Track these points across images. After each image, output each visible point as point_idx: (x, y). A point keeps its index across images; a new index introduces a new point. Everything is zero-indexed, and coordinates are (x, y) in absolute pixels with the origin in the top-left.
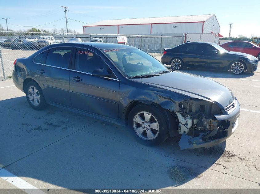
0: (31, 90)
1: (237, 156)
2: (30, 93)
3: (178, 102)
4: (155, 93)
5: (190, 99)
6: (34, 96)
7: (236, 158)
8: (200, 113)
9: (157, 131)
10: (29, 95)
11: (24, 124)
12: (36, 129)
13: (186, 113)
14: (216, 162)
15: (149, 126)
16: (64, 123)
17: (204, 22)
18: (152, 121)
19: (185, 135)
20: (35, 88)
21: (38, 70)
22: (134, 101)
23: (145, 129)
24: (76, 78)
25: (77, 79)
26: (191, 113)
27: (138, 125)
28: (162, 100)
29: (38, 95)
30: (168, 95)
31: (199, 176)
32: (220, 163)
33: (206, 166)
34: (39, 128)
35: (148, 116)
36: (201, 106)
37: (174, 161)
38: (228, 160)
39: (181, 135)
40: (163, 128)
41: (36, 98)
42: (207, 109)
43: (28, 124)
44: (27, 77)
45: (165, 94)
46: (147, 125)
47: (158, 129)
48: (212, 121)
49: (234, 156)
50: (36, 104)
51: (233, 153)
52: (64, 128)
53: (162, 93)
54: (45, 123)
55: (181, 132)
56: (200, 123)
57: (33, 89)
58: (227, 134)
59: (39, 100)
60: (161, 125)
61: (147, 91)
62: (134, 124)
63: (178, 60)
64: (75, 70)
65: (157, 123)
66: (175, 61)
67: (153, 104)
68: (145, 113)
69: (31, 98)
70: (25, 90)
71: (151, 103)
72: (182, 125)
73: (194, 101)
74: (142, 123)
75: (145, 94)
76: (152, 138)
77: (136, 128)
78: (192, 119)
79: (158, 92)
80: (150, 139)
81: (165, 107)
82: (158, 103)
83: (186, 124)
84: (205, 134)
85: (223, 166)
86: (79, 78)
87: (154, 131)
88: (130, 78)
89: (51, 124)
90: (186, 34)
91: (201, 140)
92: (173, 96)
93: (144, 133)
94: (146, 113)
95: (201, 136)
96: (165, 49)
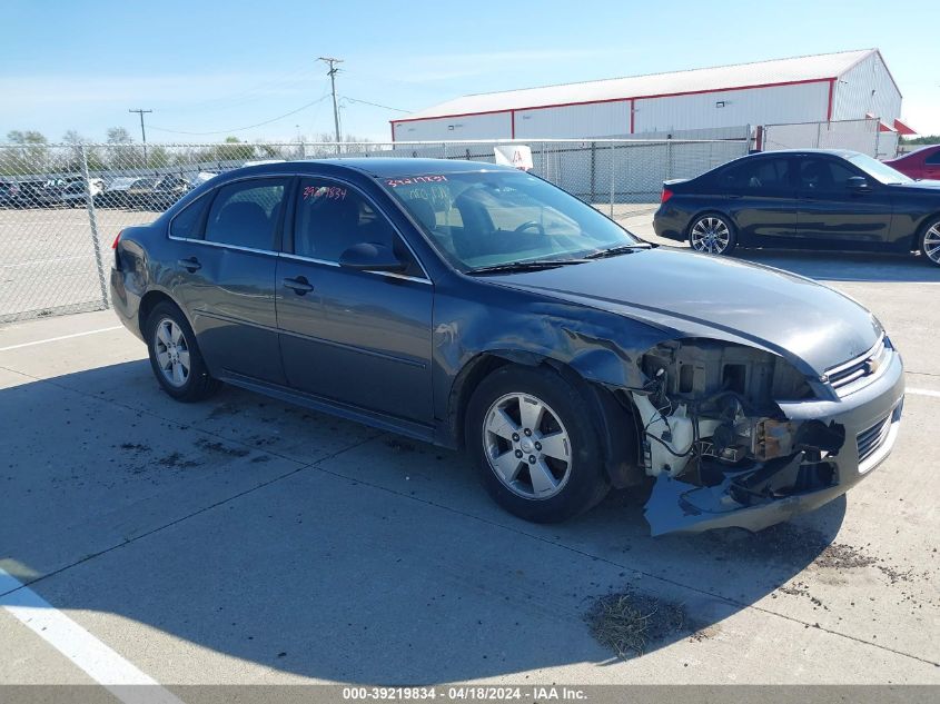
0: (161, 333)
1: (879, 563)
2: (161, 344)
3: (635, 354)
4: (554, 324)
5: (680, 340)
6: (173, 351)
7: (872, 571)
8: (722, 394)
9: (566, 463)
10: (158, 349)
11: (129, 446)
12: (163, 462)
13: (669, 393)
14: (788, 585)
15: (539, 446)
16: (260, 443)
17: (836, 79)
18: (546, 426)
19: (669, 479)
20: (174, 323)
21: (179, 262)
22: (481, 354)
23: (526, 457)
24: (297, 281)
25: (298, 286)
26: (692, 396)
27: (503, 446)
28: (580, 348)
29: (185, 349)
30: (600, 329)
31: (707, 630)
32: (802, 588)
33: (743, 596)
34: (172, 460)
35: (532, 409)
36: (726, 366)
37: (621, 575)
38: (840, 577)
39: (653, 479)
40: (584, 453)
41: (178, 360)
42: (753, 381)
43: (143, 445)
44: (150, 288)
45: (588, 325)
46: (532, 445)
47: (568, 458)
48: (769, 423)
49: (864, 563)
50: (179, 379)
51: (864, 552)
52: (256, 460)
53: (579, 323)
54: (197, 444)
55: (655, 468)
56: (726, 435)
57: (169, 328)
58: (834, 476)
59: (188, 367)
60: (576, 443)
61: (526, 317)
62: (488, 442)
63: (715, 222)
64: (294, 253)
65: (564, 435)
66: (706, 224)
67: (547, 364)
68: (522, 397)
69: (163, 360)
70: (147, 333)
71: (539, 360)
72: (653, 441)
73: (695, 350)
74: (515, 434)
75: (518, 328)
76: (548, 494)
77: (495, 456)
78: (695, 416)
79: (564, 320)
80: (542, 495)
81: (589, 375)
82: (567, 359)
83: (667, 436)
84: (746, 475)
85: (813, 599)
86: (303, 281)
87: (554, 466)
88: (474, 273)
89: (218, 447)
90: (760, 129)
91: (728, 500)
92: (615, 330)
93: (523, 475)
94: (526, 400)
95: (727, 483)
96: (668, 182)
